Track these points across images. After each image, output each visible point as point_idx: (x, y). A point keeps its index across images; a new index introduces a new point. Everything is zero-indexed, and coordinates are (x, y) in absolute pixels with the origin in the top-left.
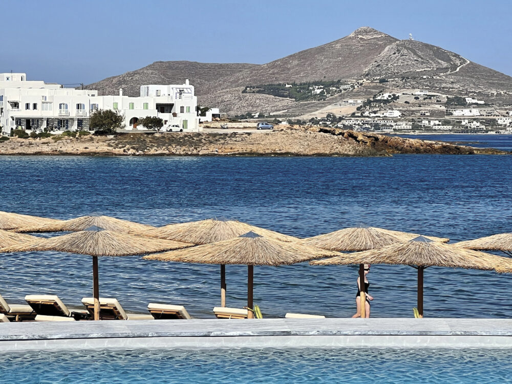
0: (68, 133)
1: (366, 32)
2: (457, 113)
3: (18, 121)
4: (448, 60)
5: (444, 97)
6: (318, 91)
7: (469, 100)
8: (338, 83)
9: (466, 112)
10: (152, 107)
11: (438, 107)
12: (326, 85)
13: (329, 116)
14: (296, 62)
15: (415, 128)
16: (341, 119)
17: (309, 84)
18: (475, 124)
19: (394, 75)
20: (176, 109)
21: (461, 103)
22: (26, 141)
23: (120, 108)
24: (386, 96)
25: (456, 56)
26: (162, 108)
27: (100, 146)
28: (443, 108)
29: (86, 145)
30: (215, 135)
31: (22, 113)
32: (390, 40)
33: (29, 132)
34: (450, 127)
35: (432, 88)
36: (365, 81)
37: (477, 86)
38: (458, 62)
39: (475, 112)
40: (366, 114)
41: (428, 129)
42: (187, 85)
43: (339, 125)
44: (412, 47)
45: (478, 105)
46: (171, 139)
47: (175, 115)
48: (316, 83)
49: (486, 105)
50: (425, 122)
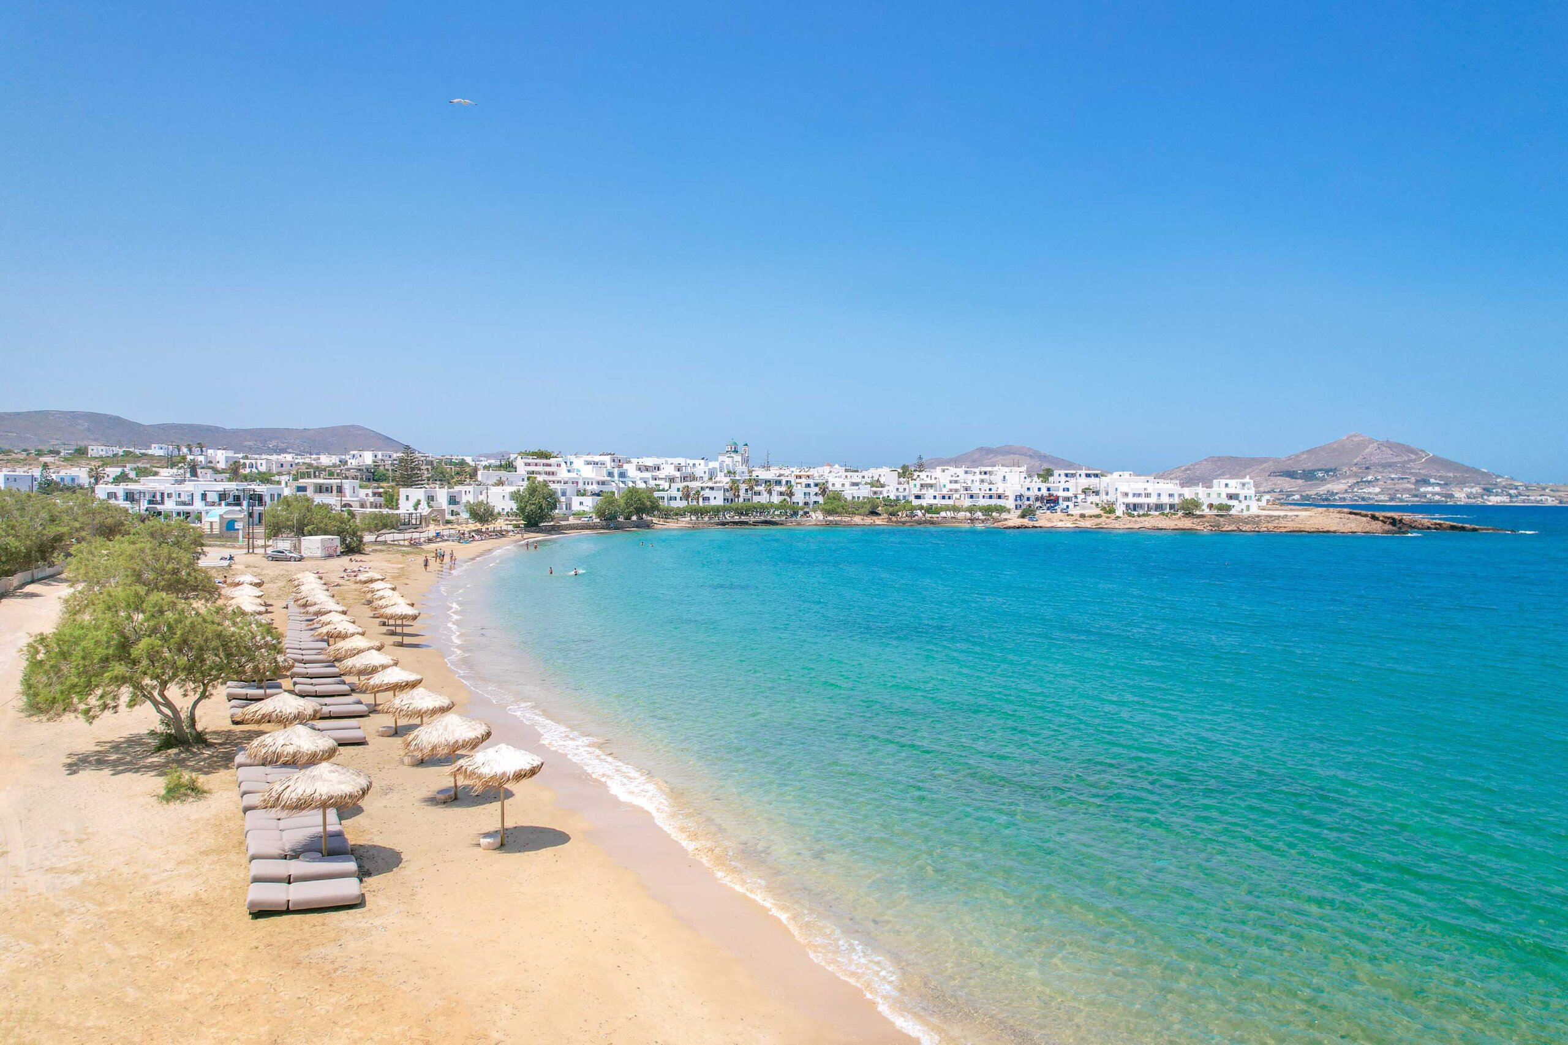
0: (1163, 514)
1: (1355, 436)
2: (1422, 490)
3: (1127, 506)
4: (1416, 454)
5: (1413, 479)
6: (1321, 475)
7: (1432, 481)
8: (1335, 470)
9: (1430, 489)
10: (1224, 496)
11: (1409, 486)
12: (1327, 471)
13: (1328, 491)
14: (1305, 456)
15: (1391, 499)
16: (1337, 493)
17: (1315, 471)
18: (1437, 498)
19: (1374, 465)
20: (1242, 498)
21: (1425, 482)
22: (1134, 519)
23: (1200, 496)
24: (1370, 478)
25: (1422, 451)
26: (1231, 497)
27: (1187, 523)
28: (1413, 487)
29: (1176, 523)
30: (1271, 517)
31: (1131, 500)
32: (1371, 441)
33: (1136, 513)
34: (1418, 499)
35: (1404, 473)
36: (1354, 469)
37: (1438, 471)
38: (1424, 455)
39: (1437, 489)
40: (1355, 490)
41: (1401, 500)
42: (1247, 479)
43: (1336, 497)
44: (1390, 445)
45: (1439, 484)
46: (1238, 520)
47: (1240, 502)
48: (1320, 470)
49: (1446, 484)
50: (1399, 496)
